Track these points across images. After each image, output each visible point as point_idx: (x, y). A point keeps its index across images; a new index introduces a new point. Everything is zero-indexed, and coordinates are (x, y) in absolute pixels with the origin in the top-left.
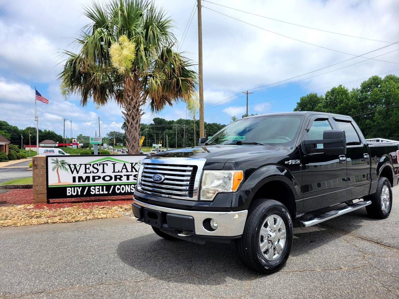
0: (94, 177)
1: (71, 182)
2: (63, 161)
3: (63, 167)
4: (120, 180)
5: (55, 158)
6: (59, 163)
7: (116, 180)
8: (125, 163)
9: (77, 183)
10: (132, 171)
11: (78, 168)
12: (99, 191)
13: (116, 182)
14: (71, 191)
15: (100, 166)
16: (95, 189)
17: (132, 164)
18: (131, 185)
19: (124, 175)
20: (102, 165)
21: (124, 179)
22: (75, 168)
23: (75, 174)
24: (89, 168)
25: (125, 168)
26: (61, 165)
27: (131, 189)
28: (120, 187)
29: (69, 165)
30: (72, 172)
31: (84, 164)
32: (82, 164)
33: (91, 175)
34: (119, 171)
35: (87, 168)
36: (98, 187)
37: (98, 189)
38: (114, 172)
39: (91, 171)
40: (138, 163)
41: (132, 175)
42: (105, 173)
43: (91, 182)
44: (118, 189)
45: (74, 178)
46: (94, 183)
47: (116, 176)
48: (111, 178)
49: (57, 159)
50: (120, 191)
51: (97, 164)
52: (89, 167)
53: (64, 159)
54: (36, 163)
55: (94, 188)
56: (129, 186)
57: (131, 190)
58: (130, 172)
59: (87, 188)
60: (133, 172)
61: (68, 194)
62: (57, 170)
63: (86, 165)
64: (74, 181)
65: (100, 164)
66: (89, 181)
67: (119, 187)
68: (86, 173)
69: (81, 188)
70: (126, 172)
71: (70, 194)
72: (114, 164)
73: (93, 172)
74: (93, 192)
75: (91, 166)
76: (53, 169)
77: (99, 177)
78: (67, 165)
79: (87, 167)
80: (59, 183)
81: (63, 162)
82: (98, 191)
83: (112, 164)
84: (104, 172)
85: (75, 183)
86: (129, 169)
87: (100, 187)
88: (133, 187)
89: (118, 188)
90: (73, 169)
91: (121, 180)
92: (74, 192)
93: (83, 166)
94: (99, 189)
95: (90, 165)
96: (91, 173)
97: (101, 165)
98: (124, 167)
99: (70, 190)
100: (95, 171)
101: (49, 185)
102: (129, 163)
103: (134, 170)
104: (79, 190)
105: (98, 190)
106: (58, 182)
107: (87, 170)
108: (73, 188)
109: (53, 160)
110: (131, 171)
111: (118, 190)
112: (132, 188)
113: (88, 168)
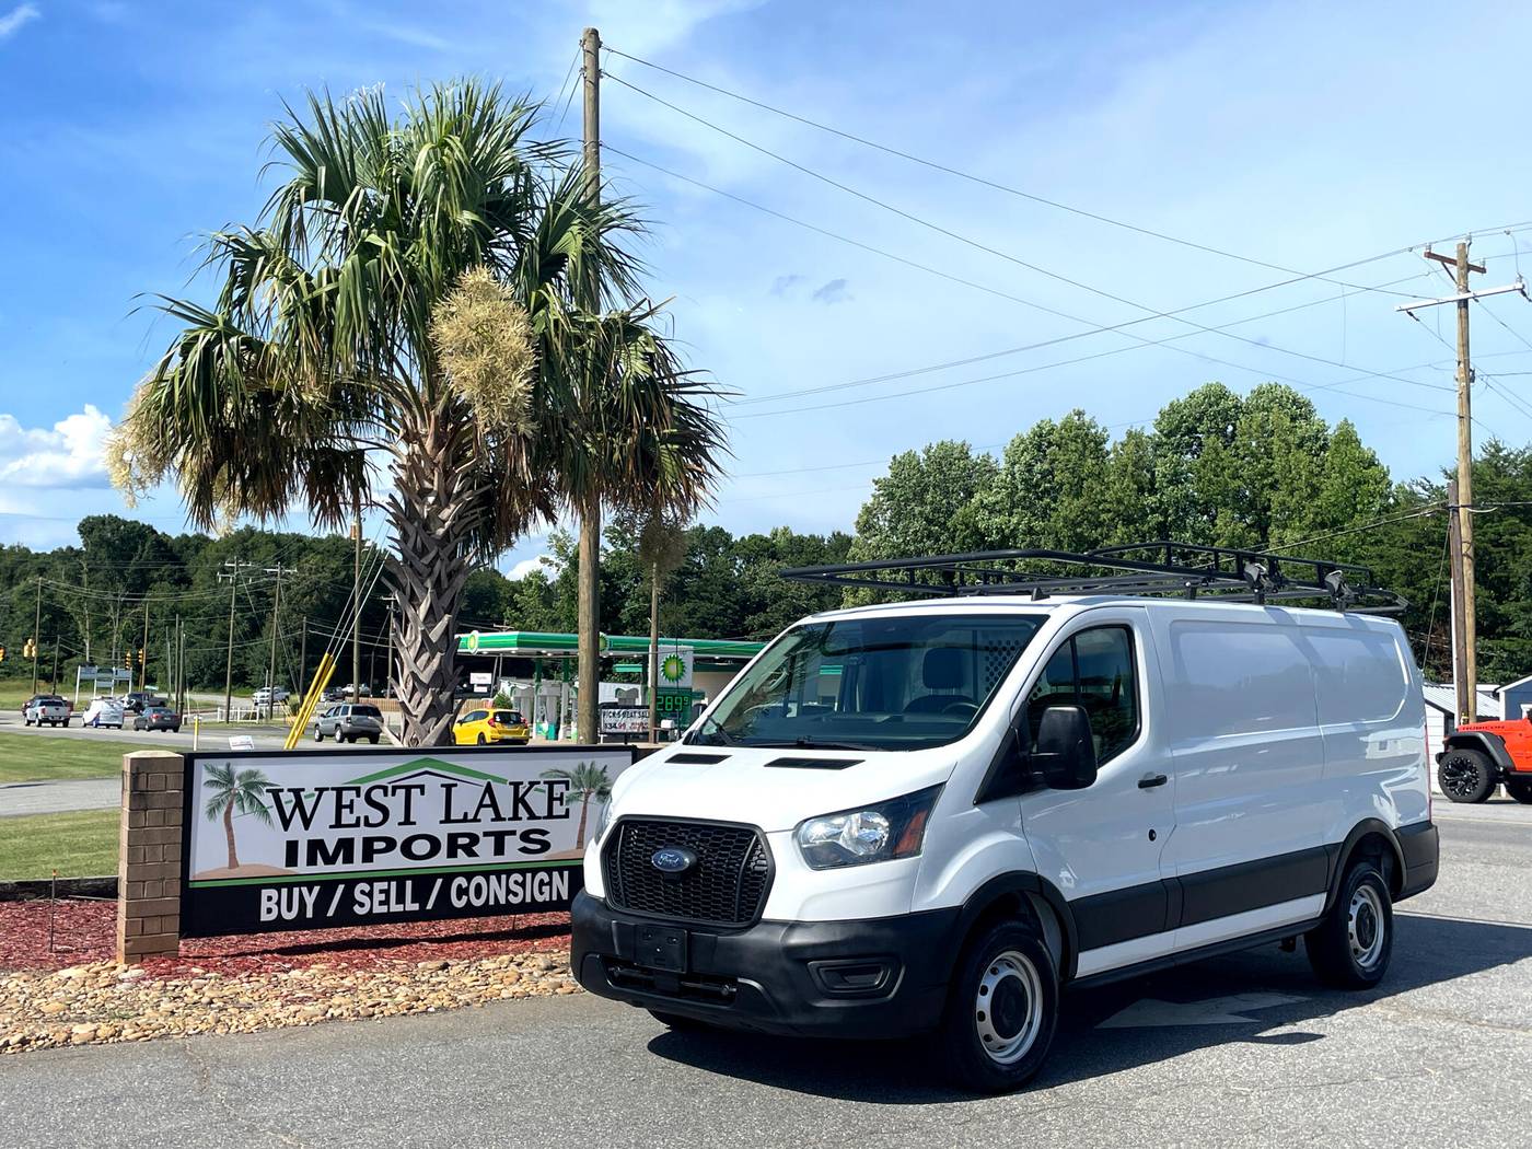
0: (368, 842)
1: (278, 862)
2: (252, 774)
3: (251, 803)
4: (469, 856)
5: (221, 765)
6: (237, 783)
7: (452, 854)
8: (489, 784)
9: (302, 867)
10: (516, 817)
11: (308, 805)
12: (386, 902)
13: (452, 861)
14: (278, 903)
15: (393, 794)
16: (370, 895)
17: (516, 785)
18: (509, 873)
19: (486, 834)
20: (401, 793)
21: (485, 848)
22: (299, 804)
23: (297, 831)
24: (351, 807)
25: (489, 803)
26: (242, 793)
27: (509, 891)
28: (469, 884)
29: (276, 794)
30: (286, 823)
31: (333, 789)
32: (327, 789)
33: (358, 835)
34: (466, 814)
35: (344, 803)
36: (384, 885)
37: (381, 891)
38: (448, 820)
39: (358, 819)
40: (538, 783)
41: (513, 833)
42: (414, 823)
43: (358, 864)
44: (462, 892)
45: (292, 847)
46: (368, 866)
47: (452, 838)
48: (435, 845)
49: (228, 765)
50: (469, 899)
51: (385, 789)
52: (352, 801)
53: (254, 768)
54: (142, 786)
55: (367, 888)
56: (504, 877)
57: (507, 895)
58: (510, 819)
59: (341, 887)
60: (521, 819)
61: (265, 917)
62: (228, 814)
63: (339, 791)
64: (291, 859)
65: (395, 789)
66: (349, 859)
67: (465, 885)
68: (338, 824)
69: (316, 889)
70: (493, 820)
71: (273, 916)
72: (449, 788)
73: (367, 824)
74: (362, 905)
75: (358, 795)
76: (212, 812)
77: (390, 844)
78: (268, 791)
79: (346, 801)
80: (232, 870)
81: (253, 780)
82: (381, 903)
83: (442, 786)
84: (407, 821)
85: (293, 870)
86: (506, 809)
87: (389, 885)
88: (516, 882)
89: (460, 886)
90: (288, 810)
91: (472, 854)
92: (290, 909)
93: (330, 797)
94: (387, 892)
95: (358, 790)
96: (357, 824)
97: (398, 791)
98: (487, 801)
99: (275, 899)
100: (376, 816)
101: (191, 879)
102: (504, 781)
103: (522, 812)
104: (310, 900)
105: (383, 897)
106: (227, 865)
107: (345, 812)
108: (284, 891)
109: (213, 771)
110: (511, 816)
111: (459, 898)
112: (513, 887)
113: (348, 803)
